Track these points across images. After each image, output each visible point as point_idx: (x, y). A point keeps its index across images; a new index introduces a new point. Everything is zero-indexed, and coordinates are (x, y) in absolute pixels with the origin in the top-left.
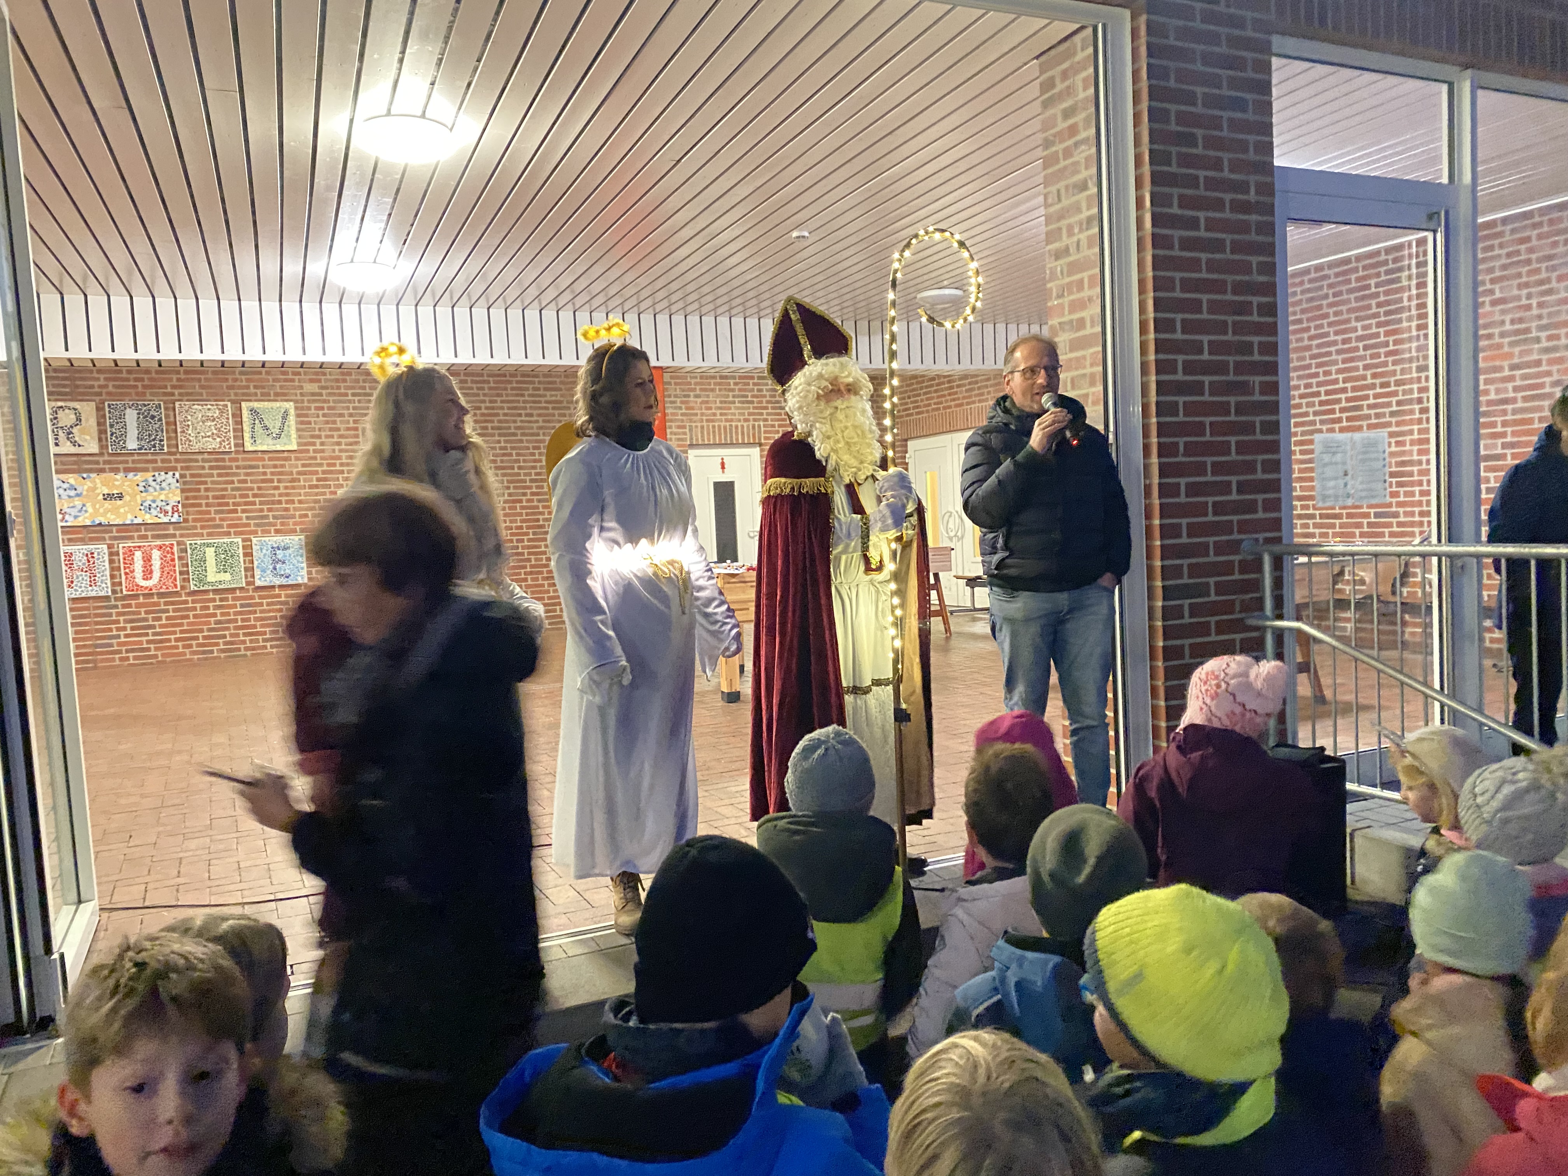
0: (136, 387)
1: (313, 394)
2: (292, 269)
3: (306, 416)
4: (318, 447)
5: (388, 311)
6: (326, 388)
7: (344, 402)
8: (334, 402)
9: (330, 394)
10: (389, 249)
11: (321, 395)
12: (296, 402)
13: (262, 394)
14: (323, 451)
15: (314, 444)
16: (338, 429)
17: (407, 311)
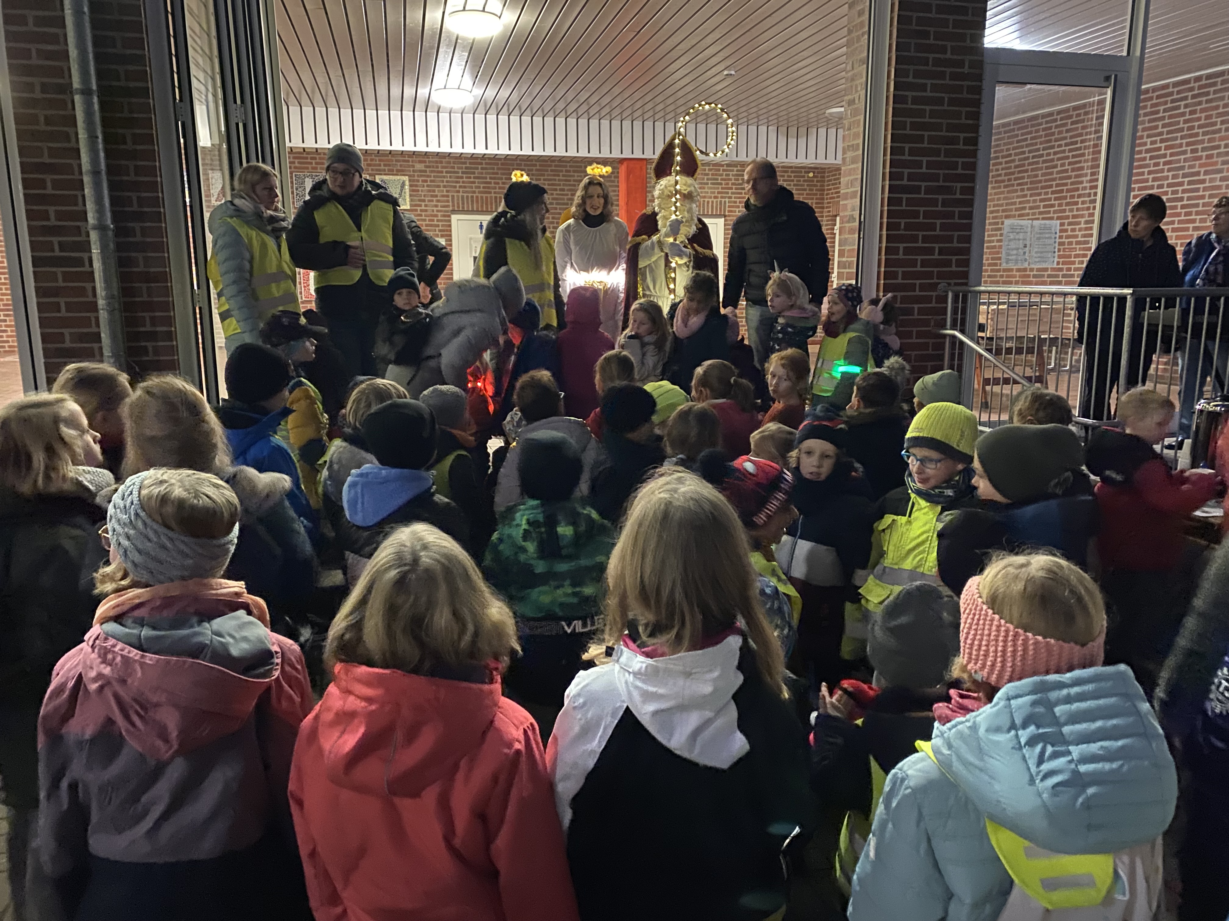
0: (311, 163)
1: (421, 171)
2: (409, 92)
3: (416, 186)
4: (423, 208)
5: (468, 117)
6: (429, 167)
7: (441, 177)
8: (434, 177)
9: (432, 172)
10: (468, 80)
11: (426, 171)
12: (409, 176)
13: (389, 170)
14: (426, 211)
15: (420, 206)
16: (436, 196)
17: (480, 117)
